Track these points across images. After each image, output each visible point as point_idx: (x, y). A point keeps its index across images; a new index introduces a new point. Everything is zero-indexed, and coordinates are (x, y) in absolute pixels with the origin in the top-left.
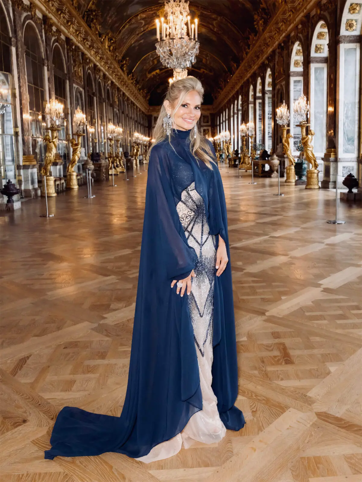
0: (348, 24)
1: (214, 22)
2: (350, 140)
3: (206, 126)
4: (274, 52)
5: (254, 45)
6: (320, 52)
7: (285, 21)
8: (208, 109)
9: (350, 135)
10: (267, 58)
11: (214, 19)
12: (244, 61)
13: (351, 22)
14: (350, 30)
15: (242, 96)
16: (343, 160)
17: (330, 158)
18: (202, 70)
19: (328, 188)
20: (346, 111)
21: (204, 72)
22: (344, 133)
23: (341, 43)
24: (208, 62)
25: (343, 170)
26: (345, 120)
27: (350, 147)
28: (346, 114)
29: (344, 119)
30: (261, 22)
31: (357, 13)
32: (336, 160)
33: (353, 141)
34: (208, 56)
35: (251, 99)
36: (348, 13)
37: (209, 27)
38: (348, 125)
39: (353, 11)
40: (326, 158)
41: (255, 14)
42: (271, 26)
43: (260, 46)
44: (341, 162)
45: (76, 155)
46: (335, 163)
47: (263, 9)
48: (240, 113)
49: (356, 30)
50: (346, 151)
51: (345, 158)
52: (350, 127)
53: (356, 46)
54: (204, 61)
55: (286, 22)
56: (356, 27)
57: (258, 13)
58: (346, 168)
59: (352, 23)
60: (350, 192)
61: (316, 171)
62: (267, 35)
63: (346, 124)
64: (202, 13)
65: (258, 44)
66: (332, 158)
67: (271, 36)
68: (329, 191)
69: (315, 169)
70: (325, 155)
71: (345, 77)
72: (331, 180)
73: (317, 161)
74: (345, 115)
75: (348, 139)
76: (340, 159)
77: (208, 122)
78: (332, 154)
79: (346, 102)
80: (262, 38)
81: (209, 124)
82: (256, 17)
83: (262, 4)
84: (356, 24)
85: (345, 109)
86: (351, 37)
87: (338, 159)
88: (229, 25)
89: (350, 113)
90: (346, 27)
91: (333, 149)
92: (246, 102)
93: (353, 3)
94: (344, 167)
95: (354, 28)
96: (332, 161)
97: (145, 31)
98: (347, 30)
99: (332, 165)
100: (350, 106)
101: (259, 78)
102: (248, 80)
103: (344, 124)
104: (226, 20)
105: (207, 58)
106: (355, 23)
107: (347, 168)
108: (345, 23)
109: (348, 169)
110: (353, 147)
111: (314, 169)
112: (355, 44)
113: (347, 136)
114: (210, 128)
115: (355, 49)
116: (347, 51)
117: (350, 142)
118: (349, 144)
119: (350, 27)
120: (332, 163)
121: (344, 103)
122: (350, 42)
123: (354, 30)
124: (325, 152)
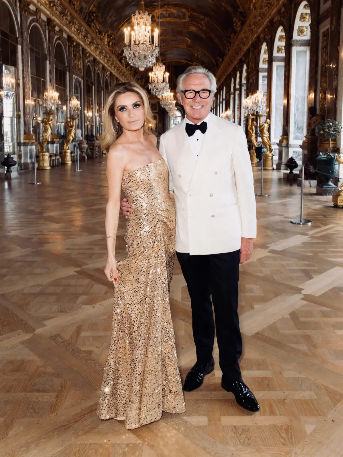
0: (299, 30)
1: (202, 22)
2: (299, 129)
4: (248, 50)
5: (234, 43)
7: (256, 24)
9: (300, 125)
10: (244, 55)
11: (202, 20)
12: (227, 57)
13: (302, 29)
14: (302, 36)
15: (226, 87)
17: (283, 144)
18: (195, 63)
19: (280, 169)
20: (297, 103)
22: (295, 123)
23: (294, 46)
24: (199, 56)
25: (293, 154)
26: (296, 111)
27: (299, 135)
29: (294, 111)
30: (238, 24)
31: (307, 21)
32: (287, 146)
33: (303, 130)
35: (232, 90)
36: (300, 21)
37: (198, 26)
38: (298, 116)
39: (303, 19)
40: (280, 144)
41: (234, 17)
42: (246, 28)
43: (238, 45)
44: (292, 147)
45: (71, 135)
46: (287, 148)
47: (241, 13)
48: (224, 102)
49: (306, 35)
50: (296, 138)
51: (294, 144)
52: (300, 117)
53: (306, 49)
54: (196, 55)
55: (257, 25)
56: (307, 32)
57: (237, 16)
60: (291, 172)
62: (242, 35)
64: (191, 14)
65: (237, 43)
66: (284, 144)
67: (247, 37)
68: (280, 172)
69: (270, 153)
70: (280, 141)
71: (296, 74)
72: (283, 163)
73: (272, 146)
74: (296, 107)
75: (298, 128)
76: (290, 145)
78: (284, 140)
79: (297, 96)
80: (240, 37)
82: (235, 19)
83: (240, 8)
84: (307, 30)
85: (296, 102)
86: (302, 41)
87: (289, 145)
88: (215, 25)
89: (300, 106)
90: (298, 32)
91: (285, 136)
92: (228, 92)
93: (304, 13)
94: (294, 152)
95: (305, 33)
96: (284, 147)
98: (299, 35)
99: (284, 150)
100: (300, 100)
101: (238, 72)
102: (230, 74)
103: (295, 115)
104: (212, 20)
105: (199, 53)
106: (305, 30)
107: (297, 152)
108: (297, 29)
112: (305, 47)
113: (297, 125)
115: (306, 52)
116: (298, 53)
117: (300, 131)
118: (299, 133)
119: (301, 33)
120: (284, 149)
121: (295, 97)
122: (301, 45)
123: (304, 35)
124: (280, 138)
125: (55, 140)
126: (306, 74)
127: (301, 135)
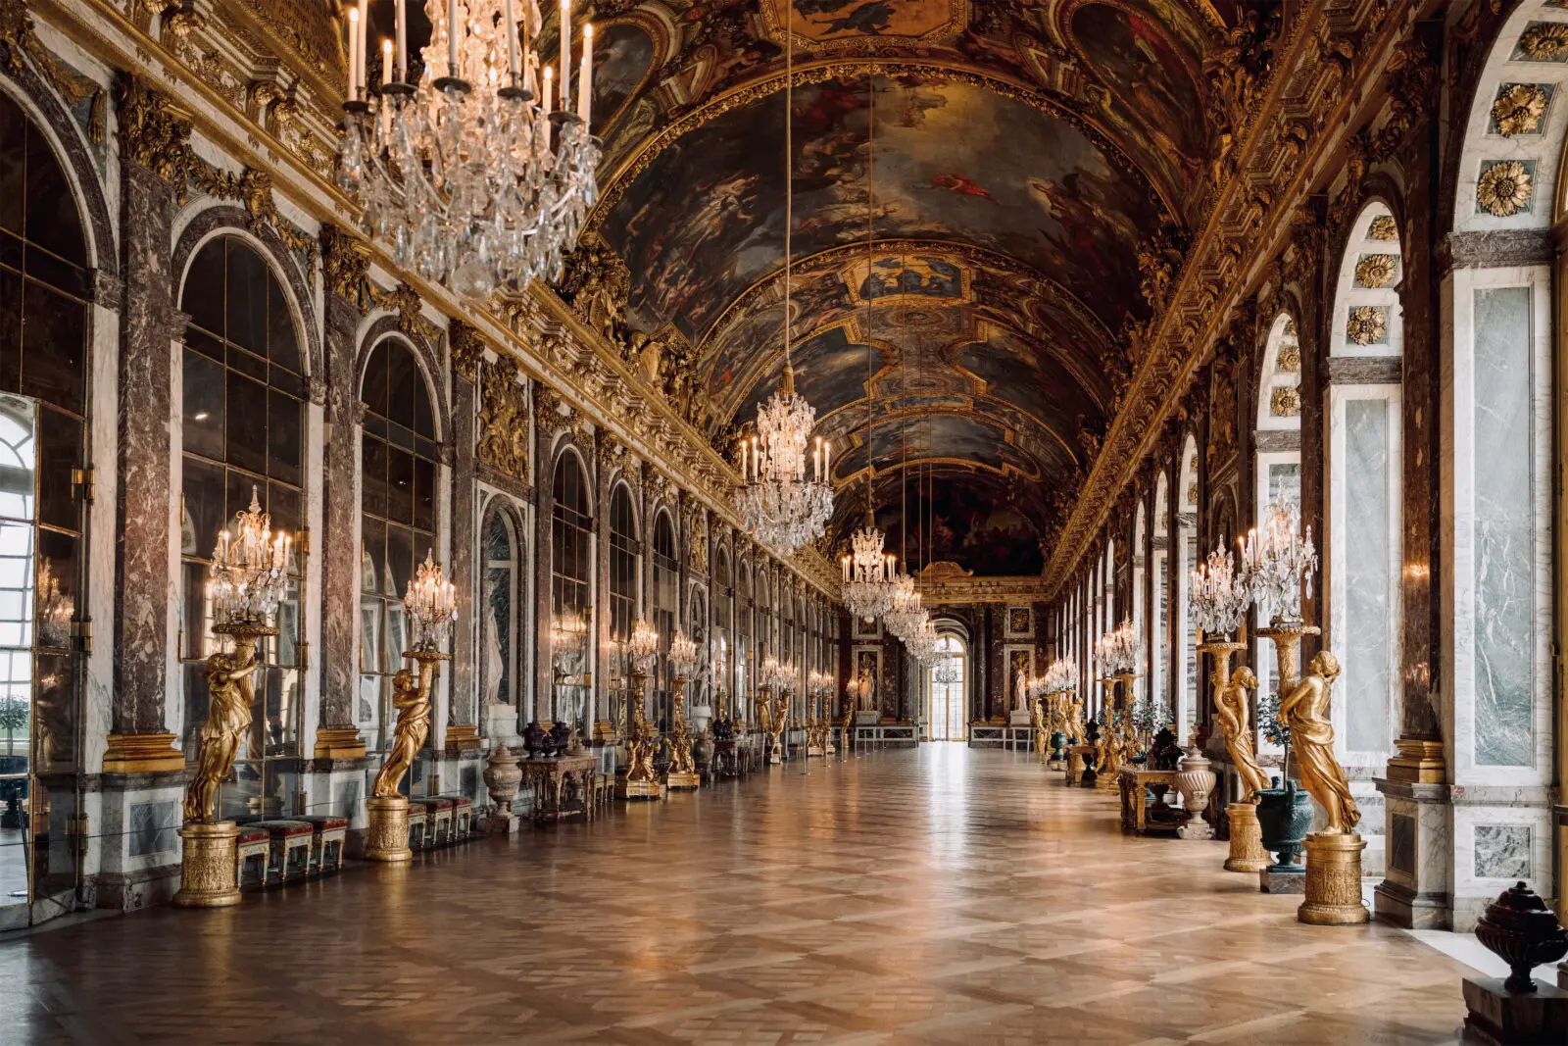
0: (1488, 181)
1: (1024, 303)
2: (1506, 703)
3: (1018, 642)
4: (1204, 372)
5: (1141, 360)
6: (1370, 340)
7: (1237, 249)
8: (1029, 590)
9: (1512, 679)
10: (1185, 401)
11: (1023, 293)
12: (1117, 421)
13: (1501, 175)
14: (1501, 211)
15: (1115, 542)
16: (1476, 798)
17: (1414, 785)
18: (1007, 467)
19: (1407, 923)
20: (1490, 566)
21: (1011, 473)
22: (1481, 671)
23: (1460, 267)
24: (1022, 440)
25: (1477, 844)
26: (1483, 606)
27: (1510, 737)
28: (1488, 581)
29: (1477, 608)
30: (1160, 274)
31: (1531, 131)
32: (1445, 795)
33: (1528, 709)
34: (1018, 421)
35: (1139, 549)
36: (1490, 132)
37: (1008, 322)
38: (1497, 633)
39: (1511, 120)
40: (1397, 781)
41: (1142, 248)
42: (1192, 281)
43: (1161, 363)
44: (1470, 803)
45: (408, 732)
46: (1439, 807)
47: (1170, 229)
48: (1110, 597)
49: (1526, 209)
50: (1492, 754)
51: (1486, 789)
52: (1507, 642)
53: (1531, 276)
54: (1008, 436)
55: (1241, 249)
56: (1528, 194)
57: (1152, 244)
58: (1493, 833)
59: (1511, 179)
61: (1347, 842)
62: (1176, 315)
63: (1489, 630)
64: (981, 272)
65: (1153, 357)
66: (1425, 784)
67: (1196, 318)
68: (1410, 938)
69: (1346, 832)
70: (1392, 767)
71: (1480, 414)
72: (1421, 889)
74: (1483, 588)
75: (1499, 697)
76: (1461, 789)
77: (1025, 629)
78: (1422, 765)
79: (1486, 527)
80: (1166, 329)
81: (1031, 634)
82: (1144, 259)
83: (1165, 212)
84: (1529, 182)
85: (1485, 560)
86: (1504, 239)
87: (1454, 792)
88: (1069, 305)
89: (1507, 579)
90: (1482, 195)
91: (1426, 744)
92: (1125, 558)
93: (1513, 86)
94: (1483, 830)
95: (1520, 198)
96: (1425, 800)
97: (809, 338)
98: (1486, 209)
99: (1425, 820)
100: (1507, 548)
101: (1163, 475)
102: (1131, 486)
103: (1480, 630)
104: (1057, 289)
105: (1018, 427)
106: (1522, 179)
107: (1498, 833)
108: (1476, 179)
109: (1503, 837)
110: (1528, 737)
111: (1339, 831)
112: (1526, 270)
113: (1496, 682)
114: (1031, 649)
115: (1528, 292)
116: (1486, 301)
117: (1511, 715)
118: (1506, 723)
119: (1499, 196)
120: (1422, 809)
121: (1478, 533)
122: (1502, 260)
123: (1517, 209)
124: (1394, 752)
125: (334, 754)
126: (1532, 408)
127: (1518, 739)
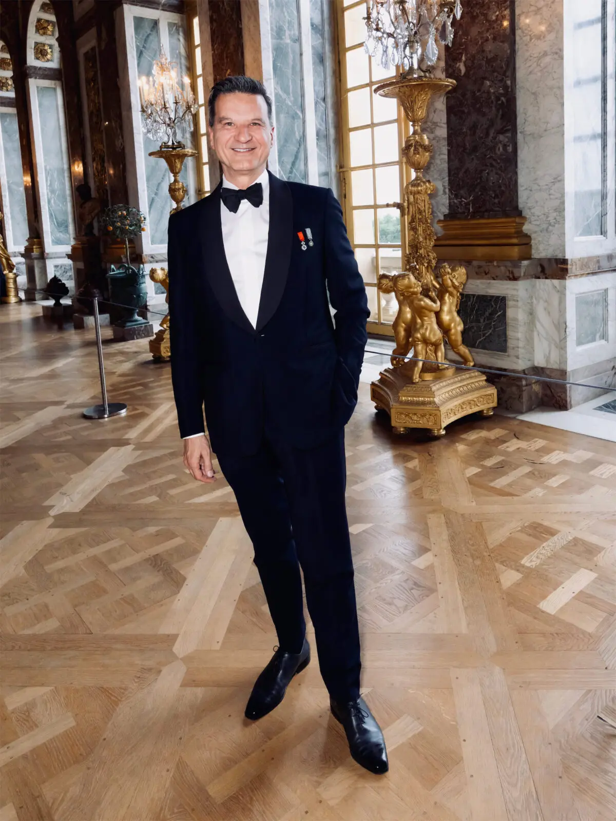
0: (37, 49)
2: (60, 225)
6: (7, 90)
9: (61, 218)
13: (42, 48)
14: (43, 60)
16: (53, 256)
17: (32, 254)
19: (35, 300)
20: (51, 181)
22: (51, 215)
23: (31, 78)
25: (55, 271)
26: (49, 193)
27: (61, 236)
28: (51, 185)
29: (48, 194)
31: (50, 35)
32: (42, 257)
33: (67, 227)
36: (36, 32)
38: (55, 203)
39: (42, 30)
40: (27, 254)
44: (51, 258)
46: (42, 261)
49: (51, 61)
50: (57, 242)
51: (56, 253)
52: (59, 205)
53: (55, 84)
56: (52, 56)
58: (59, 267)
59: (45, 50)
60: (57, 304)
61: (11, 275)
63: (52, 201)
66: (36, 253)
68: (35, 304)
69: (10, 272)
70: (27, 249)
71: (42, 129)
72: (38, 287)
73: (11, 259)
74: (48, 188)
75: (57, 223)
76: (48, 254)
78: (34, 247)
79: (48, 168)
84: (52, 52)
85: (49, 179)
86: (45, 70)
87: (45, 255)
89: (56, 185)
90: (36, 53)
91: (35, 240)
93: (42, 19)
94: (56, 266)
95: (49, 56)
96: (36, 259)
98: (38, 58)
99: (37, 264)
100: (55, 175)
103: (49, 202)
106: (49, 51)
107: (61, 267)
108: (33, 47)
109: (63, 268)
110: (68, 236)
111: (8, 272)
112: (53, 82)
113: (56, 219)
115: (55, 89)
116: (41, 90)
117: (62, 229)
118: (61, 232)
119: (42, 55)
120: (36, 262)
121: (46, 170)
122: (45, 77)
123: (48, 60)
124: (26, 244)
126: (60, 129)
127: (65, 237)
